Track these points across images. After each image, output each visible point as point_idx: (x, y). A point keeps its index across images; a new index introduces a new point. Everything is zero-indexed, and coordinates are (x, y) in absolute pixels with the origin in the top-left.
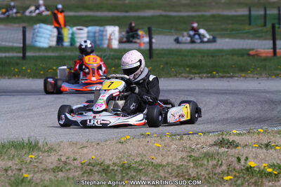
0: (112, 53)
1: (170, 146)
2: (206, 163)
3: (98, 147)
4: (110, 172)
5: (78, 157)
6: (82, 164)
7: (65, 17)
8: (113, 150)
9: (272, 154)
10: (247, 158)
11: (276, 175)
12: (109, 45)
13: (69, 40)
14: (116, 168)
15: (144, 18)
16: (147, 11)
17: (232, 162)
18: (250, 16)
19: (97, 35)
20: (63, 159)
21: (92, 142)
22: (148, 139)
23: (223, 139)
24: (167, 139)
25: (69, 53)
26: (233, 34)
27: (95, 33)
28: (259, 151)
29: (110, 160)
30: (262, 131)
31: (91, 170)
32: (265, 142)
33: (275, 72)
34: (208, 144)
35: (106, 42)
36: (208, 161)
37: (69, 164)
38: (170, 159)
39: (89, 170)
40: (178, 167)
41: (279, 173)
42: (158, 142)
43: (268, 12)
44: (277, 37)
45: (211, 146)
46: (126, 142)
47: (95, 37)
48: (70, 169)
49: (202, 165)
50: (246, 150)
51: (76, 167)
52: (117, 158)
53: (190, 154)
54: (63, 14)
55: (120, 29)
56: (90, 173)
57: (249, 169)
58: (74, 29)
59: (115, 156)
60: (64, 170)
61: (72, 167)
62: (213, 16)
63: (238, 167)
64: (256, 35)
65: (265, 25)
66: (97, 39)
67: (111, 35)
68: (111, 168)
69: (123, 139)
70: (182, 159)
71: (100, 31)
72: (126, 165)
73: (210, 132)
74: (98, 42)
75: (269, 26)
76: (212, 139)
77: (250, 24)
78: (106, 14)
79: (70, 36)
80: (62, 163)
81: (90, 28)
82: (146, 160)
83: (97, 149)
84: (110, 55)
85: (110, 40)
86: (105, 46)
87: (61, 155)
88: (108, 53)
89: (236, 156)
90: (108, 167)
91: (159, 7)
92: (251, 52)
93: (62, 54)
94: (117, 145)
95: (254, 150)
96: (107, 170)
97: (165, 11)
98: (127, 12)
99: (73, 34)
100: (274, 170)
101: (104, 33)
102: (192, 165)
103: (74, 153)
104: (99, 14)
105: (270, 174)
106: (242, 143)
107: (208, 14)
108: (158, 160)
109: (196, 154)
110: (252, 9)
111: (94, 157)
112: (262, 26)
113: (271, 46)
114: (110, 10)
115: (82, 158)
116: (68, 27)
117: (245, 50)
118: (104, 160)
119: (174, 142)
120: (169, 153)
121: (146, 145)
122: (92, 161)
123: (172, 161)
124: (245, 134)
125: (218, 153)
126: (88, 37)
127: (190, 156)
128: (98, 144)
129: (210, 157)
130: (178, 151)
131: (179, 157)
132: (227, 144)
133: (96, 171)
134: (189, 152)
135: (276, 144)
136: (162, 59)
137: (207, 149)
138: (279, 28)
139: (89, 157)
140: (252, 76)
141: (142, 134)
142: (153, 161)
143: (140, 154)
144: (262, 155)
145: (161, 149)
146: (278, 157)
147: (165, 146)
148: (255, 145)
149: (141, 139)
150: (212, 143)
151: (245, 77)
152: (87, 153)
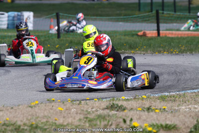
1: (70, 110)
2: (99, 123)
3: (12, 110)
4: (21, 131)
8: (24, 113)
9: (152, 116)
10: (131, 120)
11: (154, 132)
14: (26, 128)
17: (120, 122)
18: (139, 3)
21: (7, 107)
22: (53, 104)
23: (113, 104)
24: (68, 105)
27: (14, 17)
28: (142, 113)
29: (21, 121)
30: (145, 97)
31: (5, 129)
32: (147, 106)
33: (159, 49)
34: (101, 108)
36: (100, 122)
38: (70, 120)
39: (3, 130)
40: (76, 127)
41: (157, 132)
42: (61, 107)
44: (160, 21)
45: (104, 109)
46: (35, 106)
47: (14, 20)
50: (132, 112)
52: (27, 119)
53: (86, 116)
55: (34, 14)
56: (4, 132)
59: (25, 118)
62: (110, 3)
63: (124, 126)
64: (144, 20)
65: (152, 11)
66: (15, 22)
67: (27, 19)
68: (22, 127)
69: (32, 104)
70: (80, 120)
71: (18, 15)
72: (34, 125)
73: (103, 98)
75: (154, 12)
76: (105, 103)
77: (139, 10)
81: (10, 13)
82: (51, 121)
83: (10, 112)
90: (19, 126)
92: (140, 33)
94: (28, 109)
95: (138, 112)
96: (19, 129)
100: (153, 129)
101: (22, 17)
102: (87, 125)
105: (150, 132)
106: (128, 107)
108: (61, 121)
109: (91, 116)
111: (8, 119)
112: (149, 12)
113: (156, 28)
117: (134, 31)
118: (16, 121)
119: (74, 106)
120: (69, 115)
121: (51, 109)
122: (6, 122)
123: (72, 122)
124: (131, 99)
125: (109, 116)
126: (8, 20)
127: (87, 118)
128: (12, 108)
129: (102, 118)
130: (77, 113)
131: (77, 119)
132: (116, 108)
133: (9, 130)
134: (86, 114)
135: (156, 108)
136: (68, 39)
137: (100, 112)
138: (163, 13)
139: (4, 119)
140: (139, 52)
141: (48, 100)
142: (56, 122)
143: (45, 116)
144: (144, 117)
145: (63, 112)
146: (157, 118)
147: (67, 109)
148: (139, 109)
149: (48, 104)
150: (105, 107)
151: (134, 53)
152: (3, 116)
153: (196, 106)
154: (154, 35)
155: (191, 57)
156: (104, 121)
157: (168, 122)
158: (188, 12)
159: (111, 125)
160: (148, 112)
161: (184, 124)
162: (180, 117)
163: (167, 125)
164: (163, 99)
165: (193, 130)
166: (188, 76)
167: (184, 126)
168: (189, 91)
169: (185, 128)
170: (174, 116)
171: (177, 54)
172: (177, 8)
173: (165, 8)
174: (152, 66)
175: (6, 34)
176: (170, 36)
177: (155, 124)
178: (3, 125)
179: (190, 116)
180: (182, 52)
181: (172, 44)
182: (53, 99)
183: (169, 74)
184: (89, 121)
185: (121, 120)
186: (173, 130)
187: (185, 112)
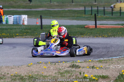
0: (24, 27)
1: (50, 68)
2: (66, 75)
3: (18, 68)
4: (24, 79)
5: (9, 73)
6: (11, 76)
7: (3, 11)
8: (25, 70)
9: (95, 71)
10: (84, 73)
11: (97, 80)
12: (23, 23)
13: (5, 21)
14: (26, 77)
15: (39, 11)
16: (40, 8)
17: (77, 74)
18: (85, 10)
19: (18, 19)
20: (3, 74)
21: (16, 66)
22: (40, 65)
23: (73, 64)
24: (49, 65)
25: (5, 27)
26: (78, 18)
27: (17, 18)
28: (89, 69)
29: (24, 74)
30: (91, 61)
31: (15, 78)
32: (92, 65)
33: (96, 35)
34: (67, 67)
35: (22, 22)
36: (67, 74)
37: (5, 76)
38: (50, 73)
39: (14, 79)
40: (54, 77)
41: (98, 79)
42: (45, 66)
43: (93, 9)
44: (97, 20)
45: (68, 67)
46: (31, 66)
47: (17, 20)
48: (6, 78)
49: (64, 76)
50: (84, 69)
51: (8, 77)
52: (27, 73)
53: (59, 71)
54: (2, 10)
55: (28, 16)
56: (15, 80)
57: (85, 78)
58: (8, 16)
59: (26, 72)
60: (3, 78)
61: (7, 77)
62: (69, 10)
63: (80, 77)
64: (88, 19)
65: (92, 15)
66: (18, 21)
67: (24, 19)
68: (24, 77)
69: (29, 65)
70: (56, 73)
71: (19, 17)
72: (31, 76)
73: (68, 62)
74: (18, 22)
75: (93, 15)
76: (69, 64)
77: (85, 14)
78: (21, 10)
79: (6, 19)
80: (2, 75)
81: (14, 16)
82: (40, 74)
83: (18, 69)
84: (23, 28)
85: (23, 21)
86: (21, 24)
87: (2, 72)
88: (23, 27)
89: (79, 72)
90: (23, 77)
91: (45, 7)
92: (86, 26)
93: (2, 27)
94: (27, 67)
95: (87, 69)
96: (22, 78)
97: (48, 8)
98: (31, 9)
99: (7, 19)
100: (96, 78)
101: (21, 18)
102: (60, 76)
103: (8, 71)
104: (18, 10)
105: (94, 80)
106: (82, 66)
107: (67, 9)
108: (45, 74)
109: (61, 71)
110: (86, 7)
111: (16, 73)
112: (90, 15)
113: (95, 24)
114: (23, 8)
115: (11, 73)
116: (5, 16)
117: (83, 25)
118: (21, 74)
119: (52, 66)
120: (50, 71)
121: (40, 67)
122: (16, 75)
123: (51, 74)
124: (83, 62)
125: (71, 71)
126: (14, 20)
127: (59, 72)
128: (18, 67)
129: (67, 72)
130: (54, 70)
131: (54, 73)
132: (75, 67)
133: (17, 79)
134: (59, 70)
135: (97, 66)
136: (46, 29)
137: (66, 69)
138: (98, 15)
139: (14, 73)
140: (86, 37)
141: (38, 63)
142: (43, 74)
143: (37, 71)
144: (91, 71)
145: (46, 69)
146: (98, 72)
147: (48, 68)
148: (87, 67)
149: (38, 65)
150: (69, 66)
151: (83, 37)
152: (14, 71)
153: (118, 66)
154: (93, 27)
155: (115, 39)
156: (68, 74)
157: (104, 74)
158: (111, 15)
159: (73, 76)
160: (93, 69)
161: (113, 75)
162: (110, 71)
163: (103, 76)
164: (100, 61)
165: (117, 78)
166: (113, 49)
167: (112, 76)
168: (114, 58)
169: (113, 78)
170: (107, 71)
171: (107, 38)
172: (105, 13)
173: (99, 13)
174: (93, 44)
175: (13, 27)
176: (103, 28)
177: (97, 75)
178: (14, 76)
179: (116, 71)
180: (109, 36)
181: (104, 32)
182: (40, 62)
183: (103, 48)
184: (61, 74)
186: (106, 78)
187: (113, 69)
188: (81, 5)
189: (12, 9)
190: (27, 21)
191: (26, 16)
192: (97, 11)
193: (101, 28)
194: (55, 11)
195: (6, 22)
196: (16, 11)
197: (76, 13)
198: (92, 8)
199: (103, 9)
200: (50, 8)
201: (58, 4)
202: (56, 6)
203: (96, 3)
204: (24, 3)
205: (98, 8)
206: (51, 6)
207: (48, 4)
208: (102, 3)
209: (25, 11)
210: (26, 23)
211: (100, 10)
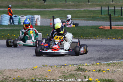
1: (55, 71)
3: (22, 71)
5: (12, 76)
6: (13, 79)
8: (28, 73)
9: (101, 75)
10: (89, 77)
14: (29, 81)
15: (53, 11)
16: (54, 8)
18: (101, 10)
20: (5, 77)
22: (45, 68)
23: (80, 68)
24: (54, 68)
25: (17, 28)
28: (95, 73)
29: (27, 77)
30: (99, 64)
32: (99, 69)
33: (110, 36)
34: (73, 70)
37: (7, 79)
38: (54, 77)
42: (50, 69)
44: (112, 20)
50: (90, 72)
51: (11, 81)
52: (30, 76)
53: (63, 75)
55: (41, 16)
57: (89, 81)
58: (20, 16)
59: (29, 76)
61: (9, 81)
62: (85, 10)
69: (34, 68)
70: (60, 77)
71: (32, 17)
77: (101, 14)
78: (35, 10)
80: (4, 79)
81: (27, 16)
82: (43, 77)
83: (21, 73)
85: (36, 22)
87: (4, 75)
90: (25, 80)
92: (100, 27)
94: (31, 70)
95: (93, 72)
97: (63, 8)
98: (45, 9)
99: (19, 19)
101: (34, 19)
103: (10, 74)
104: (32, 10)
106: (88, 70)
107: (82, 9)
109: (66, 75)
111: (19, 76)
113: (109, 25)
114: (37, 8)
115: (14, 77)
118: (24, 77)
119: (57, 69)
120: (54, 74)
121: (44, 71)
122: (18, 78)
124: (91, 65)
125: (76, 74)
129: (72, 76)
130: (58, 73)
131: (58, 76)
132: (81, 70)
135: (104, 70)
137: (72, 72)
138: (115, 16)
139: (17, 76)
140: (99, 38)
141: (43, 66)
142: (46, 78)
143: (41, 75)
144: (97, 75)
145: (51, 72)
146: (104, 76)
147: (53, 71)
149: (43, 68)
150: (75, 69)
151: (96, 39)
152: (17, 75)
157: (110, 78)
160: (99, 72)
162: (117, 75)
163: (109, 80)
164: (108, 65)
167: (119, 80)
170: (114, 75)
171: (120, 39)
173: (116, 13)
176: (118, 29)
177: (102, 79)
178: (16, 80)
182: (46, 65)
183: (114, 50)
185: (83, 77)
187: (120, 72)
188: (97, 5)
189: (25, 9)
190: (40, 21)
191: (39, 17)
192: (114, 11)
193: (116, 29)
194: (70, 11)
195: (18, 22)
196: (29, 11)
197: (92, 13)
198: (108, 8)
199: (120, 8)
200: (65, 8)
201: (73, 4)
202: (72, 6)
203: (113, 3)
204: (38, 3)
205: (115, 8)
206: (66, 6)
207: (63, 3)
208: (120, 2)
209: (39, 11)
210: (39, 24)
211: (117, 9)
